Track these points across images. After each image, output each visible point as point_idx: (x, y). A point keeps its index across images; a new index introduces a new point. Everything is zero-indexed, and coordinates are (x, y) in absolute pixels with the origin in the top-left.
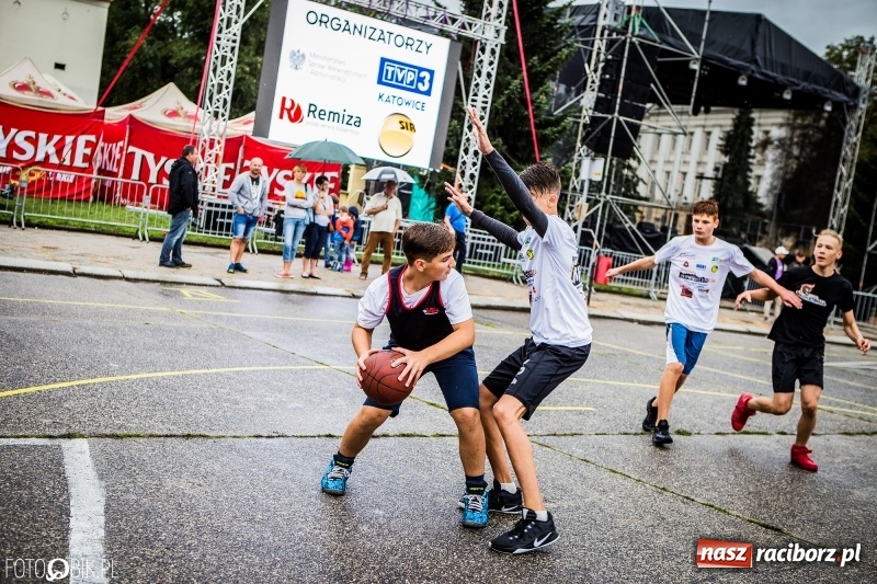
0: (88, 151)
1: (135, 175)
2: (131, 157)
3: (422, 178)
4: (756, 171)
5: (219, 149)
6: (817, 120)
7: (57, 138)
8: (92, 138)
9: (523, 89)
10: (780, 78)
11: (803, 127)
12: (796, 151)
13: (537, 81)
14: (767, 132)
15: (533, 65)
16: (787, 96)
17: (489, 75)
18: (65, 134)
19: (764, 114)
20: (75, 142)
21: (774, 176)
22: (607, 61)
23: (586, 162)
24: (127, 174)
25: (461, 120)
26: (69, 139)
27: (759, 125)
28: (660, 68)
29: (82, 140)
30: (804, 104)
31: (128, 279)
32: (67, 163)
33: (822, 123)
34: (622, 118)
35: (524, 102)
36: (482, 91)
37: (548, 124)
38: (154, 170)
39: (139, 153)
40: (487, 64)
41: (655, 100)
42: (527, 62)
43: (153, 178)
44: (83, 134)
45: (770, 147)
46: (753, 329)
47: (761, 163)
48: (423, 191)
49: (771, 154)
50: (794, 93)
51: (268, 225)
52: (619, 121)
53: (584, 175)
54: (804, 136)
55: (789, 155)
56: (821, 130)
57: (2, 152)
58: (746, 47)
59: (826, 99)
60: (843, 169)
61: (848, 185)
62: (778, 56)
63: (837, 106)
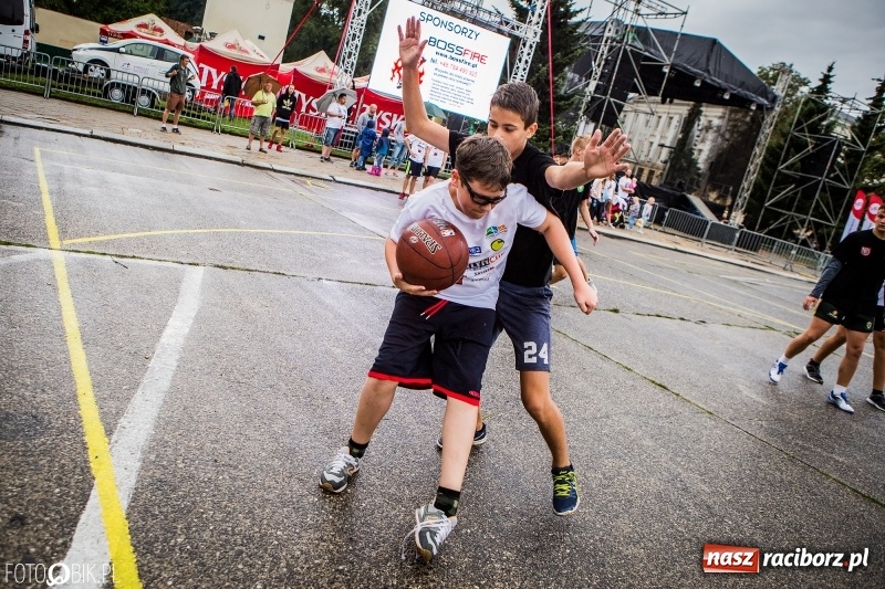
4: (700, 146)
6: (745, 117)
9: (548, 74)
10: (724, 84)
11: (735, 120)
12: (727, 136)
13: (558, 69)
14: (710, 121)
15: (557, 59)
16: (727, 97)
17: (527, 62)
19: (709, 109)
21: (711, 150)
22: (606, 60)
27: (706, 116)
28: (643, 69)
30: (739, 102)
31: (275, 171)
33: (748, 119)
34: (612, 99)
35: (548, 82)
36: (521, 72)
37: (562, 98)
38: (305, 104)
40: (526, 54)
41: (635, 90)
42: (553, 56)
43: (303, 110)
45: (711, 131)
47: (703, 141)
49: (711, 136)
50: (732, 95)
52: (609, 101)
54: (735, 126)
55: (722, 138)
56: (747, 123)
57: (215, 87)
58: (704, 60)
59: (752, 102)
60: (757, 150)
61: (759, 161)
62: (725, 70)
63: (760, 107)
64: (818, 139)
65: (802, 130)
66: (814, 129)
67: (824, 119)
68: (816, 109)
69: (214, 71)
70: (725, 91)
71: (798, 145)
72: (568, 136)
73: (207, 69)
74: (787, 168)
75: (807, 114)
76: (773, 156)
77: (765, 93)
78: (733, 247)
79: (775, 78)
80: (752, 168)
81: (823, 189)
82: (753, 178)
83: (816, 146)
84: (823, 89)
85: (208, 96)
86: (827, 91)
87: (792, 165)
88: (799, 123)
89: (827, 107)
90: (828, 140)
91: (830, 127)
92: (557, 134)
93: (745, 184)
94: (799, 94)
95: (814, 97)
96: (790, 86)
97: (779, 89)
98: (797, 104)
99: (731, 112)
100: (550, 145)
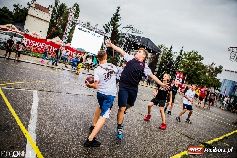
0: (43, 45)
1: (51, 50)
2: (50, 47)
3: (96, 56)
5: (64, 48)
6: (155, 55)
7: (39, 43)
8: (44, 44)
10: (151, 48)
11: (153, 56)
12: (152, 59)
16: (151, 51)
18: (40, 42)
20: (41, 44)
22: (126, 42)
23: (121, 57)
24: (49, 50)
25: (103, 48)
26: (41, 43)
28: (134, 44)
29: (43, 44)
30: (154, 52)
32: (40, 47)
38: (54, 50)
39: (52, 47)
41: (132, 49)
43: (53, 51)
44: (43, 43)
46: (142, 85)
47: (147, 61)
48: (96, 58)
50: (152, 51)
51: (71, 61)
53: (120, 59)
54: (153, 57)
55: (151, 60)
56: (156, 57)
57: (29, 44)
58: (146, 43)
59: (157, 52)
60: (158, 63)
61: (158, 65)
62: (151, 45)
63: (158, 54)
64: (170, 61)
65: (167, 59)
66: (169, 59)
67: (171, 56)
68: (169, 55)
69: (29, 40)
70: (151, 50)
71: (166, 62)
72: (117, 59)
73: (27, 39)
74: (164, 67)
75: (168, 56)
76: (161, 64)
77: (159, 51)
78: (154, 84)
79: (161, 47)
80: (157, 67)
81: (171, 72)
82: (157, 69)
83: (170, 62)
84: (170, 50)
85: (27, 47)
86: (171, 51)
87: (165, 66)
88: (166, 57)
89: (171, 54)
90: (172, 61)
91: (172, 58)
92: (115, 58)
93: (156, 70)
94: (166, 51)
95: (169, 52)
96: (164, 49)
97: (162, 50)
98: (166, 53)
99: (152, 54)
100: (113, 61)
